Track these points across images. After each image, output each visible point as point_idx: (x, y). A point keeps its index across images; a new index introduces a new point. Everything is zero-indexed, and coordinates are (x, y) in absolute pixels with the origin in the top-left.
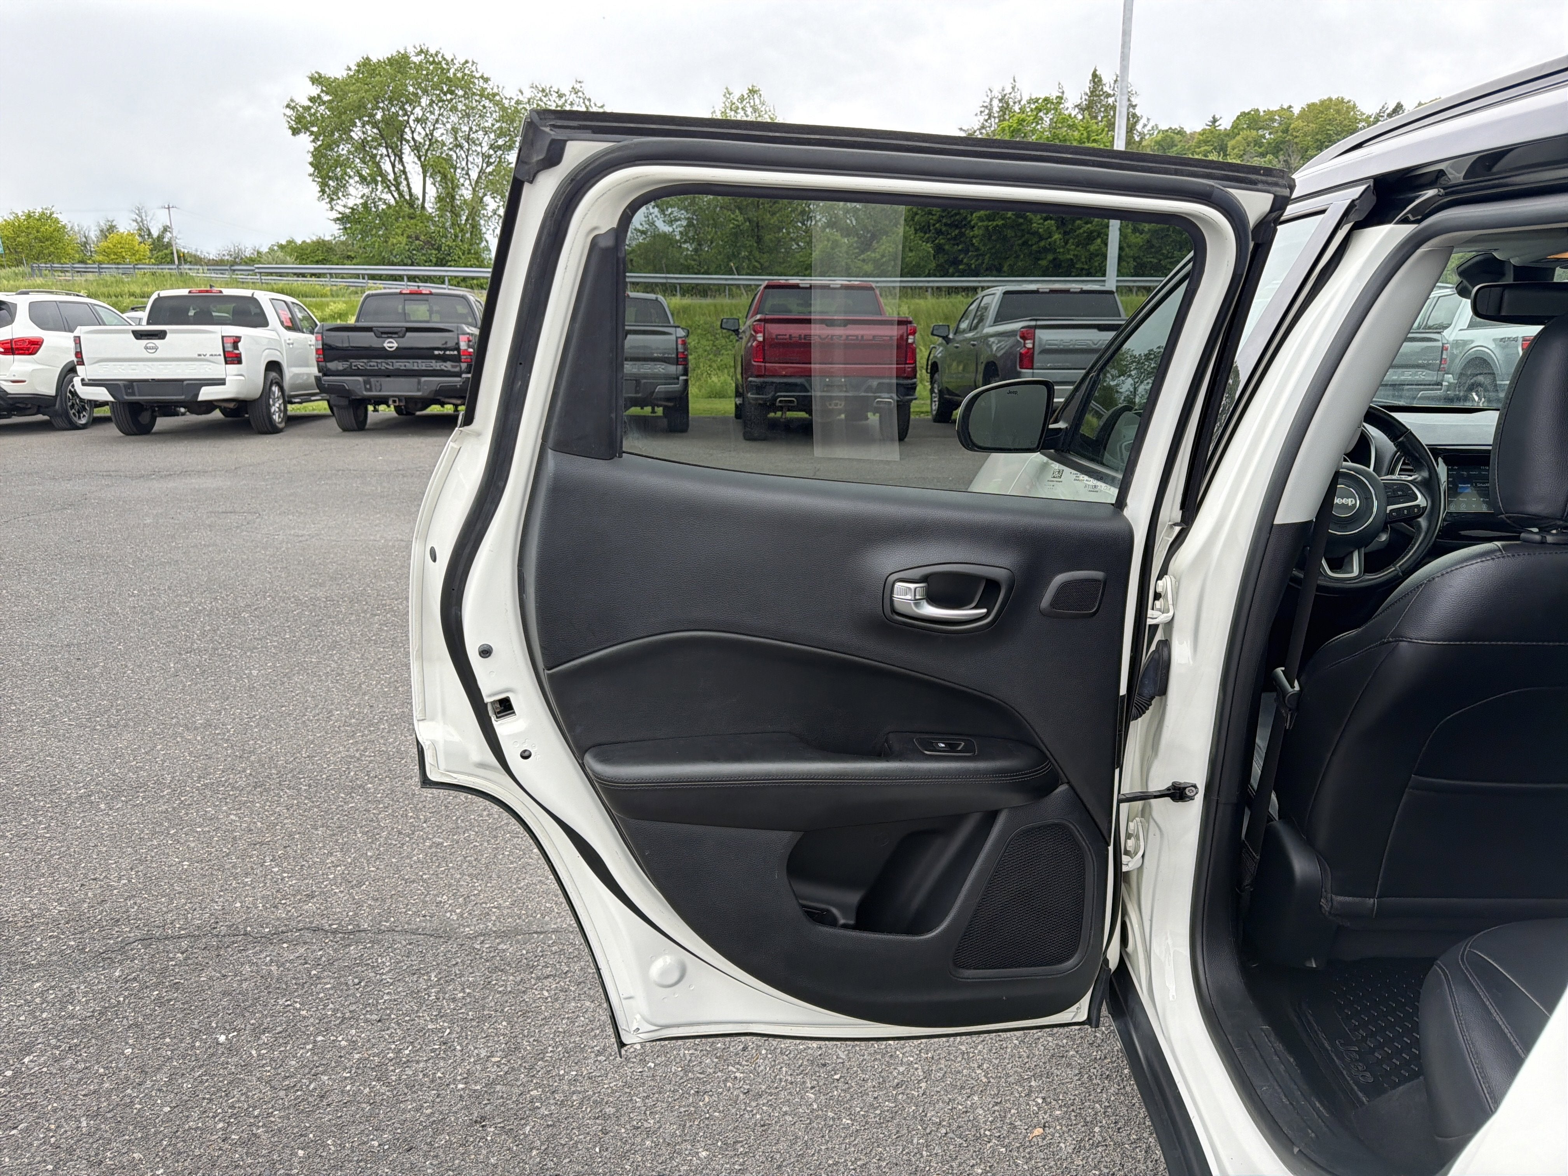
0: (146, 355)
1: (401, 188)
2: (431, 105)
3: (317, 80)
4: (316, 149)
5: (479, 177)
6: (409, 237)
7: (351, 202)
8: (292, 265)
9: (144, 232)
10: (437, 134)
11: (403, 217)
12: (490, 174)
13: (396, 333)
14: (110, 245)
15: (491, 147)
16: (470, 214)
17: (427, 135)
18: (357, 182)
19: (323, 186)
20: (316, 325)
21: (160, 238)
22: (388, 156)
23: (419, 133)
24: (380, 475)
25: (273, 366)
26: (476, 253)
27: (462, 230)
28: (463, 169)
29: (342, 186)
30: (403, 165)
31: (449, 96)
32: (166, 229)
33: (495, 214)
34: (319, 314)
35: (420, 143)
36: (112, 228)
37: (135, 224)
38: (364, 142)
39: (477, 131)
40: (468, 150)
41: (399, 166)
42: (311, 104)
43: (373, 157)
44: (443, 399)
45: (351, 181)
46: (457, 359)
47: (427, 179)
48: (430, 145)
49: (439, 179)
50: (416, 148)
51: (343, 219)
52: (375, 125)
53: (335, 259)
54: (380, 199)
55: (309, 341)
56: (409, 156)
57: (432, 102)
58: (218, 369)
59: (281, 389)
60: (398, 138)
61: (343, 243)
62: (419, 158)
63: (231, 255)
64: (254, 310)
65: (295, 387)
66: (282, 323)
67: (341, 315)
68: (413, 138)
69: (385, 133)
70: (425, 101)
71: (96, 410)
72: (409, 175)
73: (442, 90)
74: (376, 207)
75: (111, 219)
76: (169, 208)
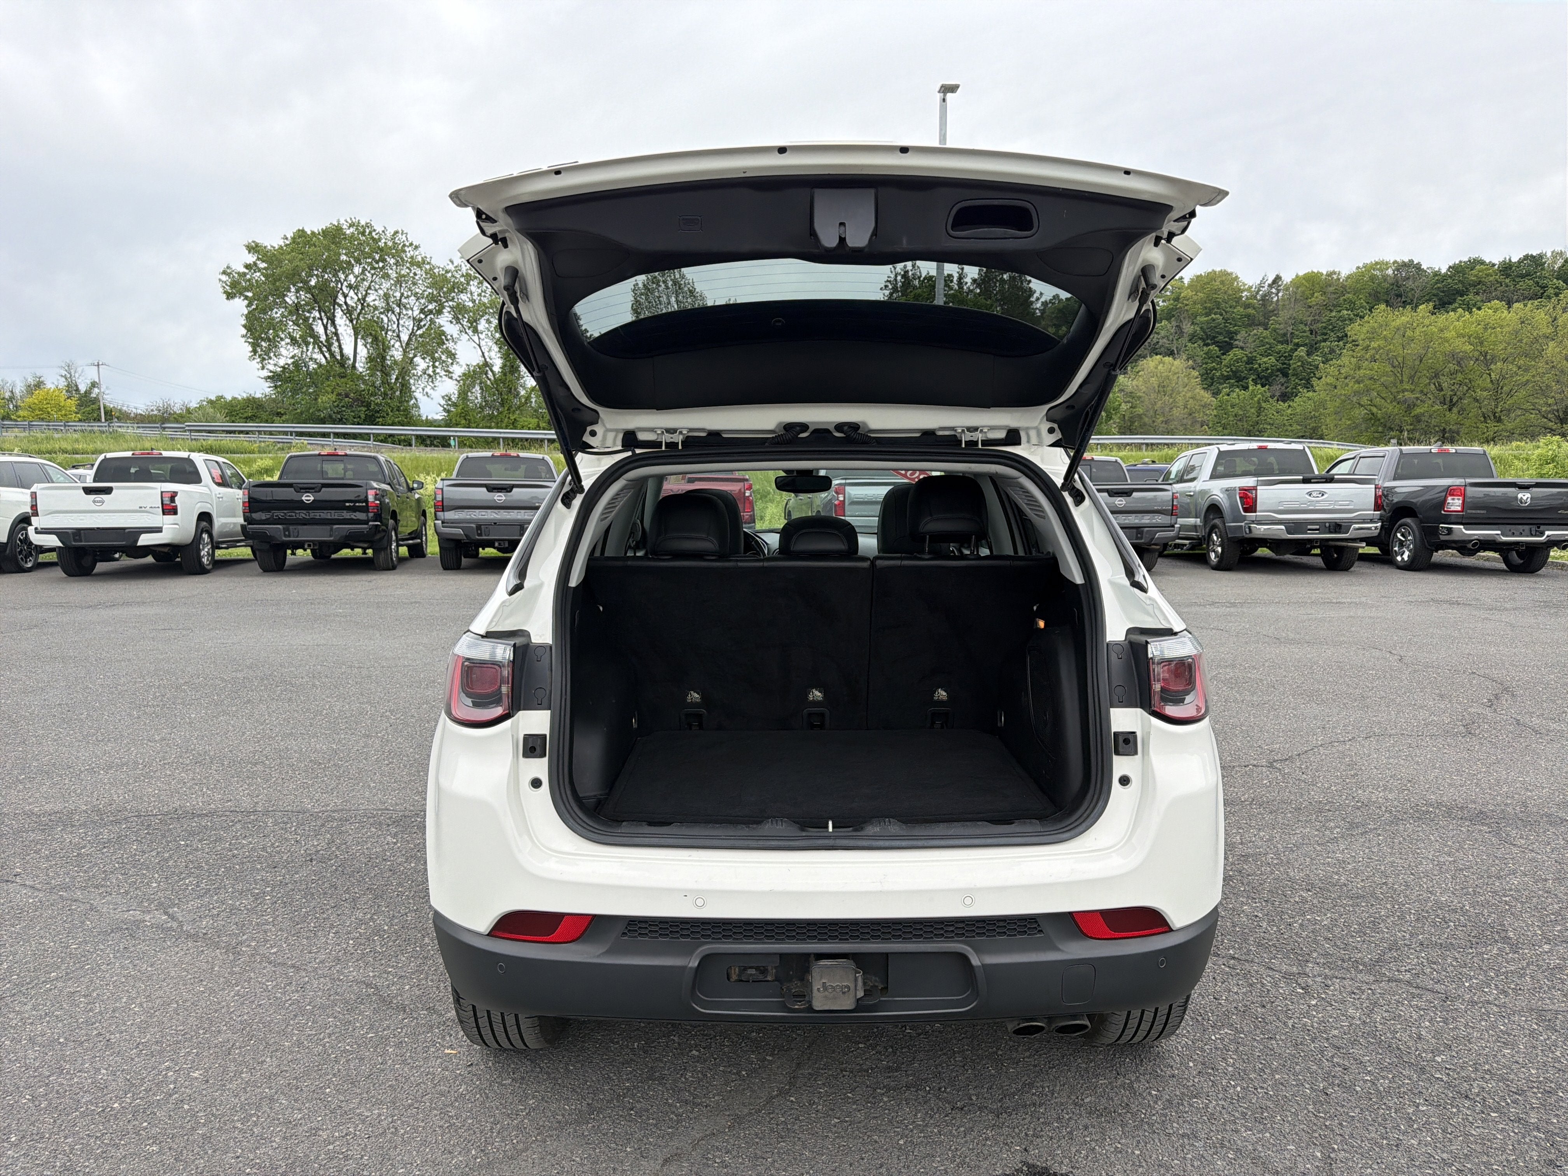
0: (94, 507)
1: (333, 349)
2: (363, 273)
3: (253, 248)
4: (249, 313)
5: (410, 339)
6: (339, 394)
7: (282, 362)
8: (223, 424)
9: (72, 388)
10: (369, 299)
11: (334, 376)
12: (421, 336)
13: (313, 488)
14: (36, 401)
15: (422, 311)
16: (400, 374)
17: (359, 300)
18: (287, 344)
19: (255, 346)
20: (244, 482)
21: (88, 393)
22: (321, 319)
23: (352, 298)
24: (292, 604)
25: (205, 517)
26: (404, 410)
27: (392, 389)
28: (394, 331)
29: (273, 344)
30: (335, 327)
31: (381, 264)
32: (94, 385)
33: (425, 373)
34: (246, 470)
35: (352, 307)
36: (39, 385)
37: (64, 379)
38: (297, 306)
39: (408, 297)
40: (399, 314)
41: (331, 329)
42: (247, 271)
43: (306, 319)
44: (352, 544)
45: (283, 343)
46: (365, 509)
47: (359, 340)
48: (362, 309)
49: (370, 341)
50: (349, 312)
51: (273, 378)
52: (309, 290)
53: (264, 416)
54: (311, 359)
55: (237, 496)
56: (341, 320)
57: (364, 270)
58: (157, 519)
59: (211, 536)
60: (330, 303)
61: (274, 400)
62: (351, 321)
63: (159, 410)
64: (189, 469)
65: (222, 534)
66: (213, 478)
67: (268, 471)
68: (346, 303)
69: (318, 298)
70: (357, 270)
71: (41, 556)
72: (341, 338)
73: (374, 259)
74: (307, 366)
75: (38, 375)
76: (98, 365)
